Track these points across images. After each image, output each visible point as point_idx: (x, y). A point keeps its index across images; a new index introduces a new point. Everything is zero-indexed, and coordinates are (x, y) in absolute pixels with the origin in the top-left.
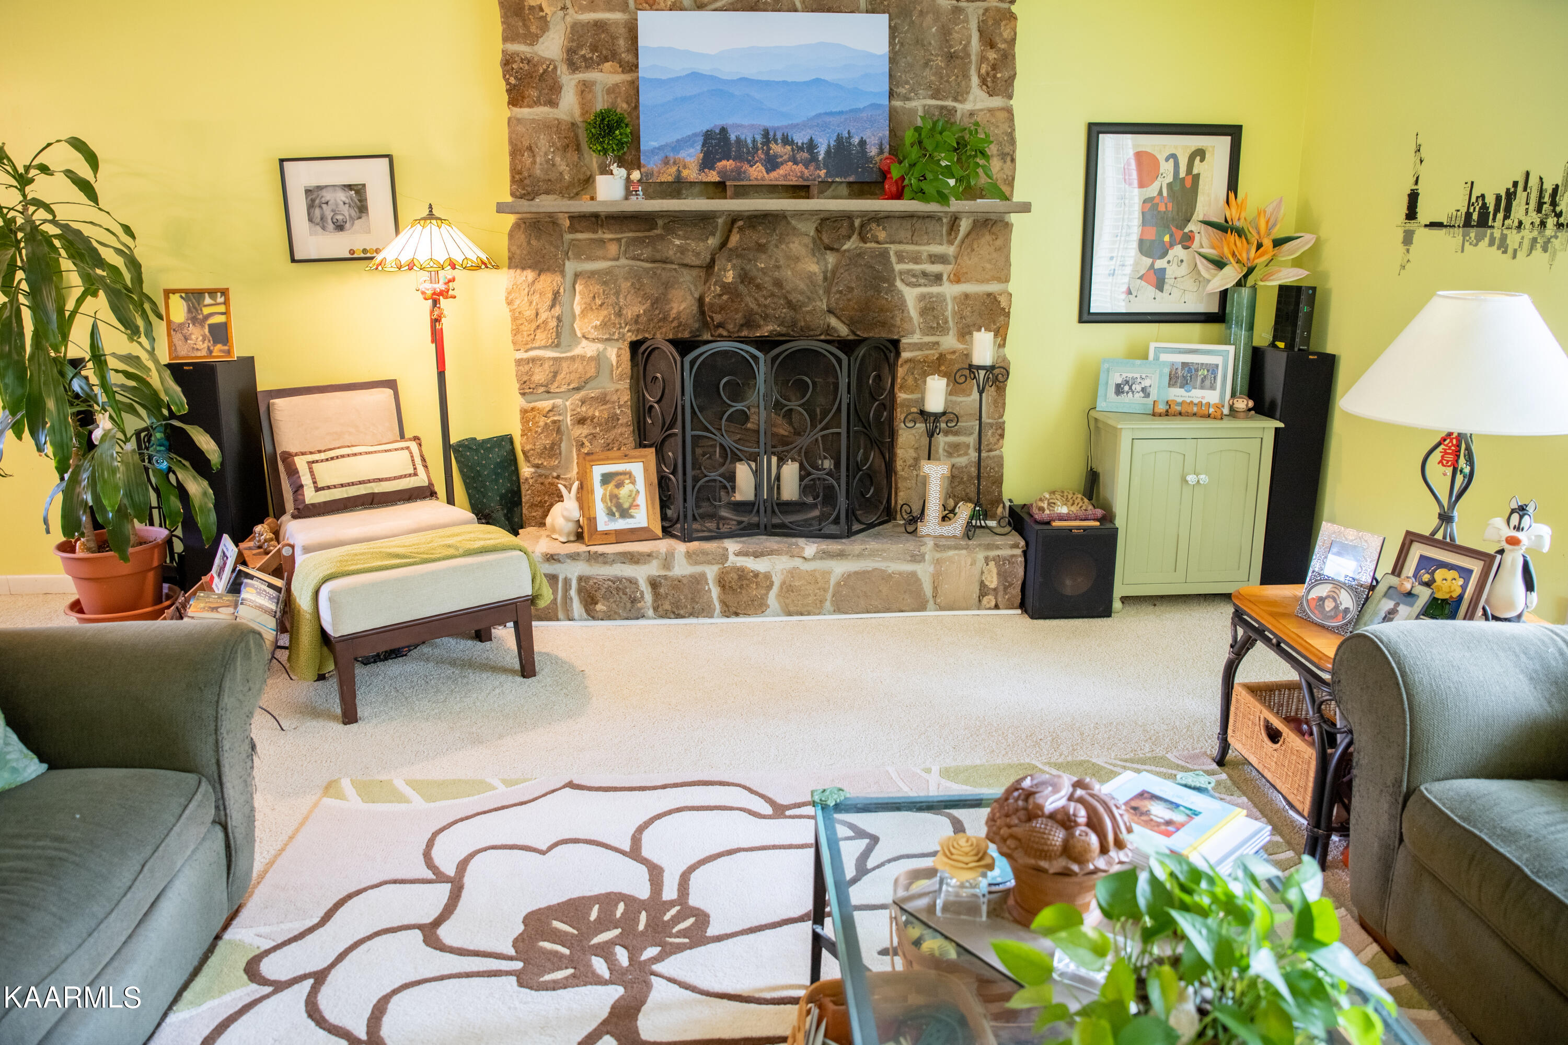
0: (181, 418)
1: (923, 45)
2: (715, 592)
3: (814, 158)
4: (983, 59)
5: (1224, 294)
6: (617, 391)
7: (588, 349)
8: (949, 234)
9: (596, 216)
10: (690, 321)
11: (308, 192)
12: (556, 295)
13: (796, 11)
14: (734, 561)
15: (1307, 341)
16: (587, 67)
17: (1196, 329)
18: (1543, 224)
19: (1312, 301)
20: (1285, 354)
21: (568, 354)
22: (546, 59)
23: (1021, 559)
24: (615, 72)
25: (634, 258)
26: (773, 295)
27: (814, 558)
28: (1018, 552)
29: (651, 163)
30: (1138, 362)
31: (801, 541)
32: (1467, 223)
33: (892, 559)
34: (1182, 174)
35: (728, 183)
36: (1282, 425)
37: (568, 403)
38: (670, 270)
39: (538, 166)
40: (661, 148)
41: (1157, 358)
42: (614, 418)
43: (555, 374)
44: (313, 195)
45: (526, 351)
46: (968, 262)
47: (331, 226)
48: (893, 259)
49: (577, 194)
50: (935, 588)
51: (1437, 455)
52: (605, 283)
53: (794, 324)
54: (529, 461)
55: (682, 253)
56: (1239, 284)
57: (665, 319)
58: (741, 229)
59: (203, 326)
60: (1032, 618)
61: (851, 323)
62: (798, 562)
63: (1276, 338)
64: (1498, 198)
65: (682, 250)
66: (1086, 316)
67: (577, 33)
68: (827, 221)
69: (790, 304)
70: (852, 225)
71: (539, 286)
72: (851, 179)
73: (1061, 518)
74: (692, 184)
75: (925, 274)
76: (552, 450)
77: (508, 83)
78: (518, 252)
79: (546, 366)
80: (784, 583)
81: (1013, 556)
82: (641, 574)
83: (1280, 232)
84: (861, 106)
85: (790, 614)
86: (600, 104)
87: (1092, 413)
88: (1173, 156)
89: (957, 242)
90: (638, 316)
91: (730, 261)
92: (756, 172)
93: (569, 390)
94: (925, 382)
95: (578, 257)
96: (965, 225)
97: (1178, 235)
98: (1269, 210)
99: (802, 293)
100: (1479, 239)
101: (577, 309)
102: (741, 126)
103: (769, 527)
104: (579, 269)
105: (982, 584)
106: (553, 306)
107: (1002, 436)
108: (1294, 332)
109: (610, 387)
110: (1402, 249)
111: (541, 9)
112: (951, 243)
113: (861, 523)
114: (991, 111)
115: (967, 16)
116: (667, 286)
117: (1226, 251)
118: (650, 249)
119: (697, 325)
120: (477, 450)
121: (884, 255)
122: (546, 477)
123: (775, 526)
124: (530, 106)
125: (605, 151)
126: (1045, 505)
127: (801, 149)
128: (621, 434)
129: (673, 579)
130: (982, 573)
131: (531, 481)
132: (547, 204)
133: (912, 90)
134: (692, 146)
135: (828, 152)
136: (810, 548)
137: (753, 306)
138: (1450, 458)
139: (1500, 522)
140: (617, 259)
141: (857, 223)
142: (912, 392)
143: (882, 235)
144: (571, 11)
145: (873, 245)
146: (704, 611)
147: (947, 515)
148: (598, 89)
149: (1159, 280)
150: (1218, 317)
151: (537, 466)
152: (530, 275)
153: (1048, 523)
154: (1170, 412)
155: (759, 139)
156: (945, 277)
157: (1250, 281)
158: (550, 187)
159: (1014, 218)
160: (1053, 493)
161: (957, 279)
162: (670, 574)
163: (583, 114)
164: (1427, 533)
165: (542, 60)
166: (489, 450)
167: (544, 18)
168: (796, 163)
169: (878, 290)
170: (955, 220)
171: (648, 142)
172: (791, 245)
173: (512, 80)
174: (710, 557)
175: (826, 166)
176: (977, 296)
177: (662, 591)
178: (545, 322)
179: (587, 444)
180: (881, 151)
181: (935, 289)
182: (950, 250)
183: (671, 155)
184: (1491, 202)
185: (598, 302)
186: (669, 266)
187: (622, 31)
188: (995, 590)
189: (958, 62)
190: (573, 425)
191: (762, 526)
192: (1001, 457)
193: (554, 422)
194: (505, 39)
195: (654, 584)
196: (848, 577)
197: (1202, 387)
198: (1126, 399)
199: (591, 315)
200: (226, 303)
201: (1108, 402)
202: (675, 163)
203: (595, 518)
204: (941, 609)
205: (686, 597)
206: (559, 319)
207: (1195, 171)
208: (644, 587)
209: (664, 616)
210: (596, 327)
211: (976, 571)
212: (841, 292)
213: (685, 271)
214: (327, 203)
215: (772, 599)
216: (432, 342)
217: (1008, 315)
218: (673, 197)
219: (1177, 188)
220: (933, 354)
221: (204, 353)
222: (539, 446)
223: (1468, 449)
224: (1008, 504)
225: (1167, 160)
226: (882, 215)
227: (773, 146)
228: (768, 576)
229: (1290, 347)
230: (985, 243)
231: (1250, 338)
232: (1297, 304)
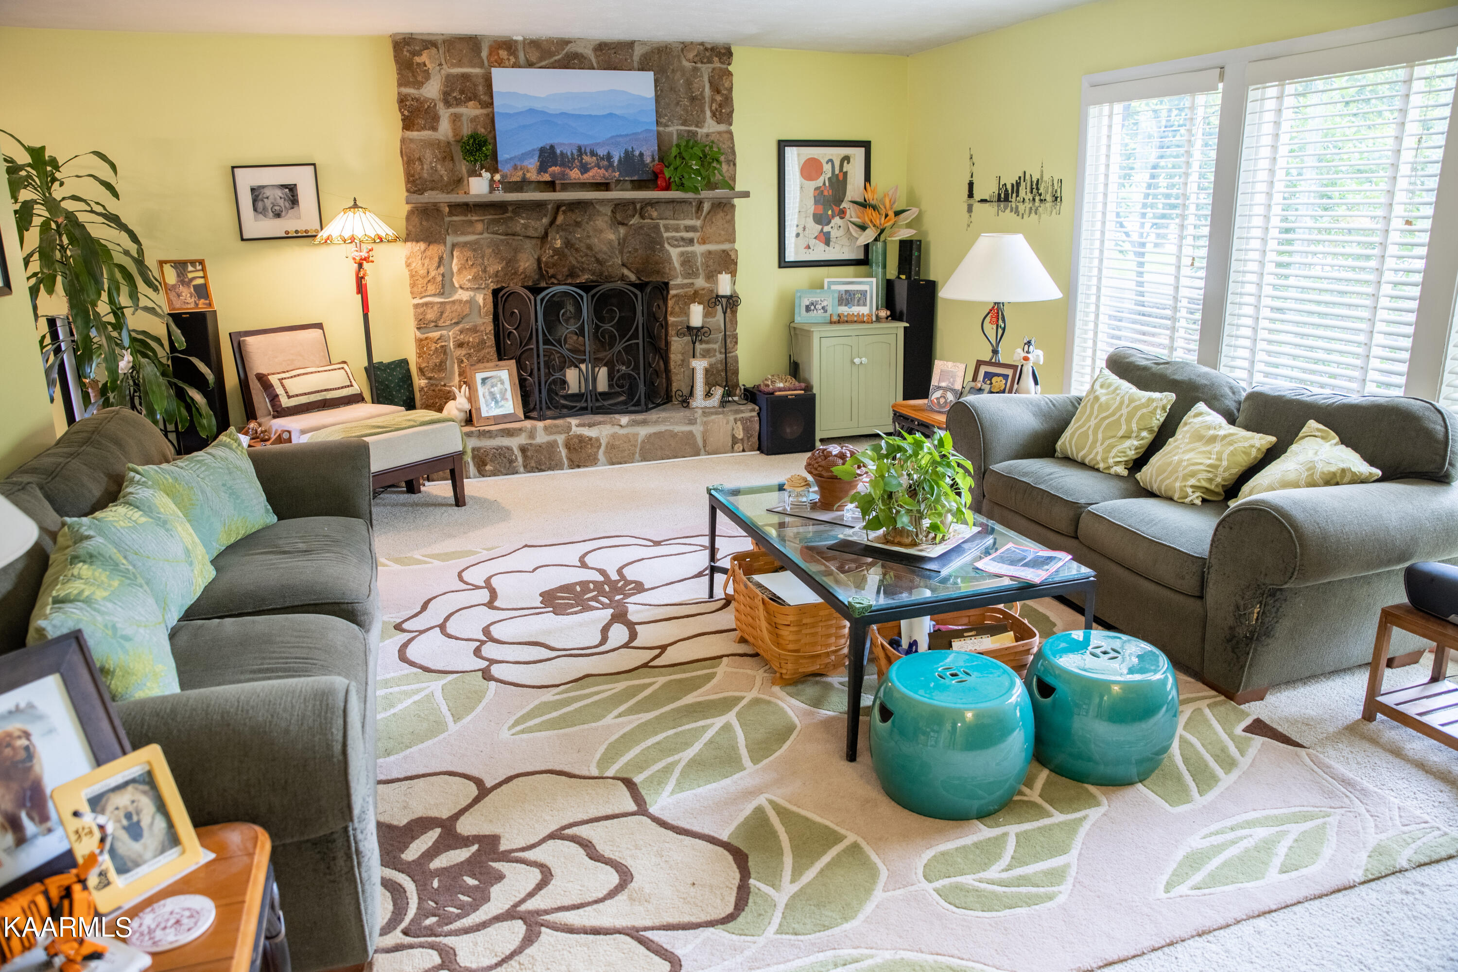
0: (181, 352)
1: (675, 91)
2: (564, 452)
3: (611, 165)
4: (713, 100)
5: (867, 247)
6: (484, 323)
7: (463, 295)
8: (697, 212)
9: (466, 205)
10: (533, 274)
11: (253, 190)
12: (441, 259)
13: (594, 69)
14: (576, 430)
15: (918, 273)
16: (457, 105)
17: (851, 269)
18: (1034, 200)
19: (919, 249)
20: (906, 282)
21: (450, 299)
22: (429, 99)
23: (757, 419)
24: (477, 108)
25: (493, 233)
26: (587, 255)
27: (627, 426)
28: (755, 414)
29: (505, 168)
30: (818, 291)
31: (617, 416)
32: (999, 200)
33: (677, 424)
34: (837, 172)
35: (557, 182)
36: (908, 325)
37: (450, 333)
38: (518, 240)
39: (425, 171)
40: (511, 159)
41: (829, 288)
42: (483, 342)
43: (442, 313)
44: (256, 192)
45: (421, 298)
46: (710, 230)
47: (271, 214)
48: (662, 229)
49: (452, 190)
50: (705, 441)
51: (988, 319)
52: (475, 250)
53: (601, 274)
54: (424, 375)
55: (526, 229)
56: (876, 240)
57: (515, 273)
58: (564, 212)
59: (189, 287)
60: (767, 454)
61: (637, 273)
62: (617, 429)
63: (899, 273)
64: (1013, 185)
65: (526, 227)
66: (783, 263)
67: (450, 81)
68: (619, 206)
69: (598, 261)
70: (635, 208)
71: (428, 253)
72: (635, 178)
73: (780, 390)
74: (531, 182)
75: (683, 239)
76: (441, 367)
77: (403, 114)
78: (413, 230)
79: (435, 308)
80: (608, 443)
81: (752, 417)
82: (514, 443)
83: (898, 207)
84: (639, 131)
85: (613, 464)
86: (466, 130)
87: (792, 325)
88: (831, 161)
89: (702, 218)
90: (498, 272)
91: (558, 233)
92: (575, 174)
93: (451, 324)
94: (689, 308)
95: (455, 232)
96: (706, 206)
97: (836, 209)
98: (890, 193)
99: (605, 253)
100: (1006, 208)
101: (455, 268)
102: (564, 144)
103: (594, 409)
104: (455, 241)
105: (734, 437)
106: (439, 267)
107: (736, 343)
108: (910, 269)
109: (479, 321)
110: (967, 215)
111: (425, 66)
112: (698, 218)
113: (653, 403)
114: (719, 133)
115: (701, 73)
116: (516, 251)
117: (867, 219)
118: (504, 227)
119: (537, 277)
120: (385, 370)
121: (656, 227)
122: (437, 386)
123: (598, 408)
124: (418, 130)
125: (476, 161)
126: (769, 383)
127: (602, 159)
128: (488, 353)
129: (536, 446)
130: (733, 429)
131: (426, 389)
132: (430, 197)
133: (669, 120)
134: (532, 157)
135: (620, 161)
136: (624, 419)
137: (574, 262)
138: (994, 320)
139: (1020, 351)
140: (482, 234)
141: (638, 206)
142: (678, 316)
143: (655, 214)
144: (445, 66)
145: (649, 221)
146: (558, 466)
147: (708, 395)
148: (464, 118)
149: (826, 239)
150: (864, 262)
151: (430, 378)
152: (422, 246)
153: (772, 394)
154: (840, 321)
155: (575, 152)
156: (695, 241)
157: (882, 238)
158: (435, 185)
159: (736, 201)
160: (773, 376)
161: (703, 241)
162: (533, 442)
163: (454, 136)
164: (988, 360)
165: (426, 100)
166: (394, 369)
167: (427, 71)
168: (600, 168)
169: (653, 250)
170: (700, 203)
171: (502, 156)
172: (597, 222)
173: (406, 113)
174: (560, 429)
175: (619, 170)
176: (716, 252)
177: (529, 454)
178: (434, 278)
179: (465, 360)
180: (653, 160)
181: (689, 249)
182: (698, 223)
183: (518, 163)
184: (1009, 187)
185: (470, 263)
186: (516, 238)
187: (481, 80)
188: (742, 439)
189: (698, 102)
190: (455, 348)
191: (589, 408)
192: (736, 357)
193: (442, 347)
194: (400, 85)
195: (523, 450)
196: (649, 436)
197: (858, 305)
198: (813, 314)
199: (465, 272)
200: (204, 269)
201: (802, 317)
202: (521, 169)
203: (480, 408)
204: (709, 454)
205: (545, 457)
206: (443, 275)
207: (845, 170)
208: (517, 451)
209: (532, 471)
210: (469, 280)
211: (729, 427)
212: (630, 252)
213: (528, 241)
214: (267, 198)
215: (601, 455)
216: (358, 293)
217: (736, 264)
218: (518, 192)
219: (834, 180)
220: (690, 291)
221: (192, 305)
222: (431, 364)
223: (1002, 314)
224: (742, 388)
225: (827, 163)
226: (654, 201)
227: (584, 157)
228: (598, 440)
229: (909, 277)
230: (719, 218)
231: (885, 273)
232: (911, 250)
